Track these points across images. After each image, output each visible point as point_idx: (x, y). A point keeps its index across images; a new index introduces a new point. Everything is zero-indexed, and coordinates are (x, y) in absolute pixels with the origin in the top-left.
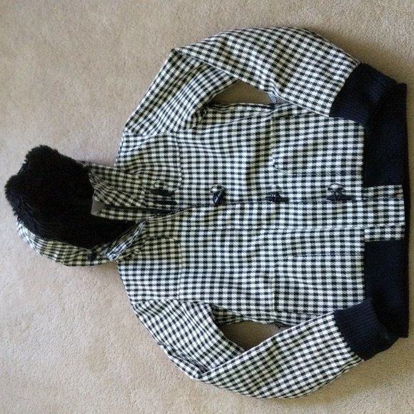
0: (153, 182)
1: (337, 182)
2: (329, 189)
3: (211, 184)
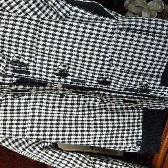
0: (12, 55)
1: (146, 80)
2: (140, 84)
3: (59, 63)
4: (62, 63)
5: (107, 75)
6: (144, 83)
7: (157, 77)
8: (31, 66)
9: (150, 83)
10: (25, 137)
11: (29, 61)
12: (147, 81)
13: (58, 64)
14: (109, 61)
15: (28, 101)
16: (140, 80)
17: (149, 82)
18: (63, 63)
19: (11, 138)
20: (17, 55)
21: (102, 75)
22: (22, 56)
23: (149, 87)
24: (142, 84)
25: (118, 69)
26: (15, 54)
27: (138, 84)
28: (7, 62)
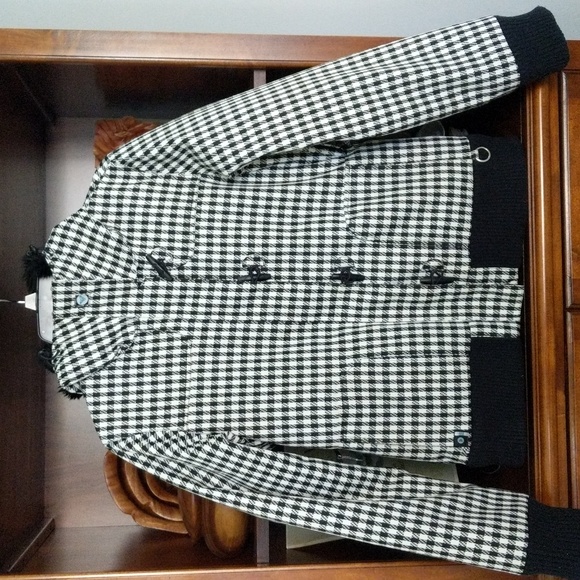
1: (436, 258)
2: (425, 267)
3: (244, 253)
4: (250, 253)
5: (350, 261)
6: (433, 264)
7: (458, 246)
8: (188, 268)
9: (446, 263)
10: (185, 428)
11: (184, 257)
12: (440, 259)
13: (242, 257)
14: (347, 229)
15: (188, 343)
16: (424, 259)
17: (445, 259)
18: (253, 253)
19: (153, 433)
20: (158, 250)
21: (338, 262)
22: (168, 251)
23: (445, 271)
24: (428, 267)
25: (368, 242)
26: (155, 247)
27: (421, 267)
28: (139, 268)
